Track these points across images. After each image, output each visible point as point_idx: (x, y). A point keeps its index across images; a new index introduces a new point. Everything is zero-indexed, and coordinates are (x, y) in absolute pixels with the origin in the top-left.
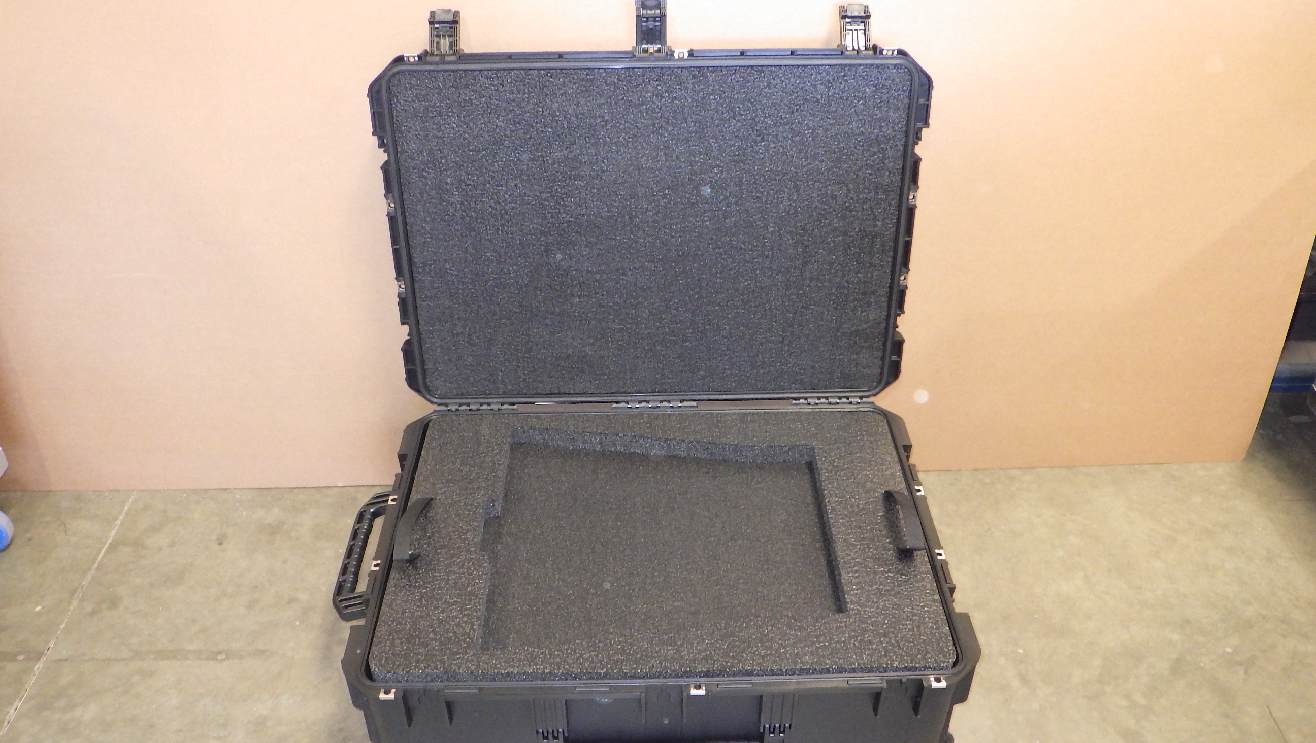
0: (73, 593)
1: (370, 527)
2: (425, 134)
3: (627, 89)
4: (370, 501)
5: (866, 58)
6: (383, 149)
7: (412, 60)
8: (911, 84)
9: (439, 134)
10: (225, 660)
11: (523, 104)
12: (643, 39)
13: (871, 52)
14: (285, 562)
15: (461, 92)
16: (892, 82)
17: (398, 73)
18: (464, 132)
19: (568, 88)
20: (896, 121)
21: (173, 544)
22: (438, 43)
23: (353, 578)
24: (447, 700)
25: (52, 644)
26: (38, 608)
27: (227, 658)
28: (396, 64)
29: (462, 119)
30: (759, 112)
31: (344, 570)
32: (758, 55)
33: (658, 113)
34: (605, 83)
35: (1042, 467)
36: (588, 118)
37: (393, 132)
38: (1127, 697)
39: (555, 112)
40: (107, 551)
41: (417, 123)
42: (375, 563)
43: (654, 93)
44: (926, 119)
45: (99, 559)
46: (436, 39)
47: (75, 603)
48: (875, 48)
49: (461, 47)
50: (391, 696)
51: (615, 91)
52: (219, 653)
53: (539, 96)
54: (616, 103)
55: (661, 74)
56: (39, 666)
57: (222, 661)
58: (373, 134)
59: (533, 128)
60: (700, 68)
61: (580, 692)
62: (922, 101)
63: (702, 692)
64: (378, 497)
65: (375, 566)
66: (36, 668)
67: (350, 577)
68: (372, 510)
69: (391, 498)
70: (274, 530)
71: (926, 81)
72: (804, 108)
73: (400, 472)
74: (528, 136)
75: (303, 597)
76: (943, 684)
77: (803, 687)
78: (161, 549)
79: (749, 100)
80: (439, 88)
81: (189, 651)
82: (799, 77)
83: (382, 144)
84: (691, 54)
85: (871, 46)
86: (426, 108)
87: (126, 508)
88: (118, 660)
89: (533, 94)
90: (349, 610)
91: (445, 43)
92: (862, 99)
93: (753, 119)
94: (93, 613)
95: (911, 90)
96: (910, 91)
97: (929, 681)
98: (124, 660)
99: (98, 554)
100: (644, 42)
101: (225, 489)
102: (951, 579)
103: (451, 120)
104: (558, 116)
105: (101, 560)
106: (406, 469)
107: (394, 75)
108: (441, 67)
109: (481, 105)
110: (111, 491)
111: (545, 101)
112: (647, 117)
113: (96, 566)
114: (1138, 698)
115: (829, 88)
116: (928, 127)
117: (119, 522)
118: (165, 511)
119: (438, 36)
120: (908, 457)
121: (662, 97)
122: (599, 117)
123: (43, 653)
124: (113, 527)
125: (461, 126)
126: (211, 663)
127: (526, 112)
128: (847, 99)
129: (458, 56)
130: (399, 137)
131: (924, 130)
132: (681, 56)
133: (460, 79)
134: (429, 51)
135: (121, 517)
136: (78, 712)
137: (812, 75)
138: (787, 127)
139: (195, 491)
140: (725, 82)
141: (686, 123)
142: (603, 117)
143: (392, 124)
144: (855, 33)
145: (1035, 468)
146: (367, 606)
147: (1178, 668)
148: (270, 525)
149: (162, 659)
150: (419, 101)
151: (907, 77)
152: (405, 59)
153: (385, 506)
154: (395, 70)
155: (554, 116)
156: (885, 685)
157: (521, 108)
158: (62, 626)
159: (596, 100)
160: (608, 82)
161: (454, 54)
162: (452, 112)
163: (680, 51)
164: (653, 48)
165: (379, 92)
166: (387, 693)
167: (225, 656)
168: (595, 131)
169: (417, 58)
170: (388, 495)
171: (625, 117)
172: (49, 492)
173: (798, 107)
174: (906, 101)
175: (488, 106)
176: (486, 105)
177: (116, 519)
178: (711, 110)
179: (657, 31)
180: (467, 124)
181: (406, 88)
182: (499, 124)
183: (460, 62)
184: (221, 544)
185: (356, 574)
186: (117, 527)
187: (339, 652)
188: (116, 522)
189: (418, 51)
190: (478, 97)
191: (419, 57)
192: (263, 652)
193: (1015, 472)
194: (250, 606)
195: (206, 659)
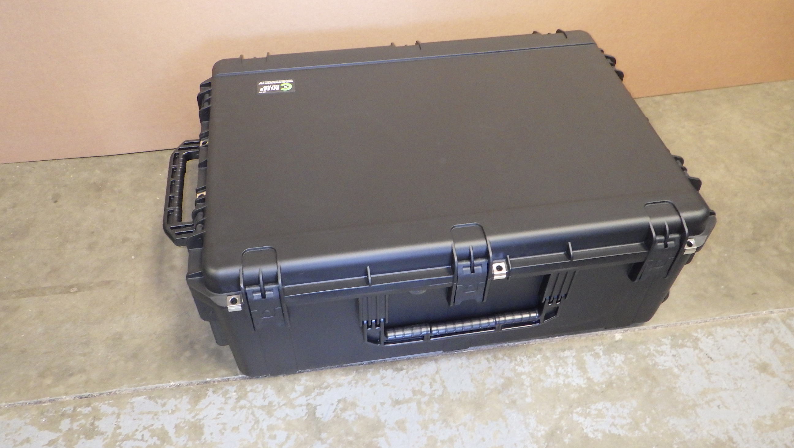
1: (184, 168)
4: (180, 146)
10: (77, 292)
14: (113, 211)
21: (14, 206)
23: (178, 207)
27: (79, 290)
35: (677, 93)
38: (776, 248)
52: (71, 287)
57: (75, 293)
64: (185, 144)
68: (184, 154)
69: (201, 142)
70: (99, 188)
75: (135, 236)
81: (45, 288)
90: (180, 238)
114: (784, 248)
126: (66, 295)
148: (95, 183)
149: (23, 297)
153: (196, 151)
167: (76, 289)
170: (198, 143)
184: (56, 202)
192: (108, 282)
193: (658, 99)
194: (91, 247)
195: (60, 293)
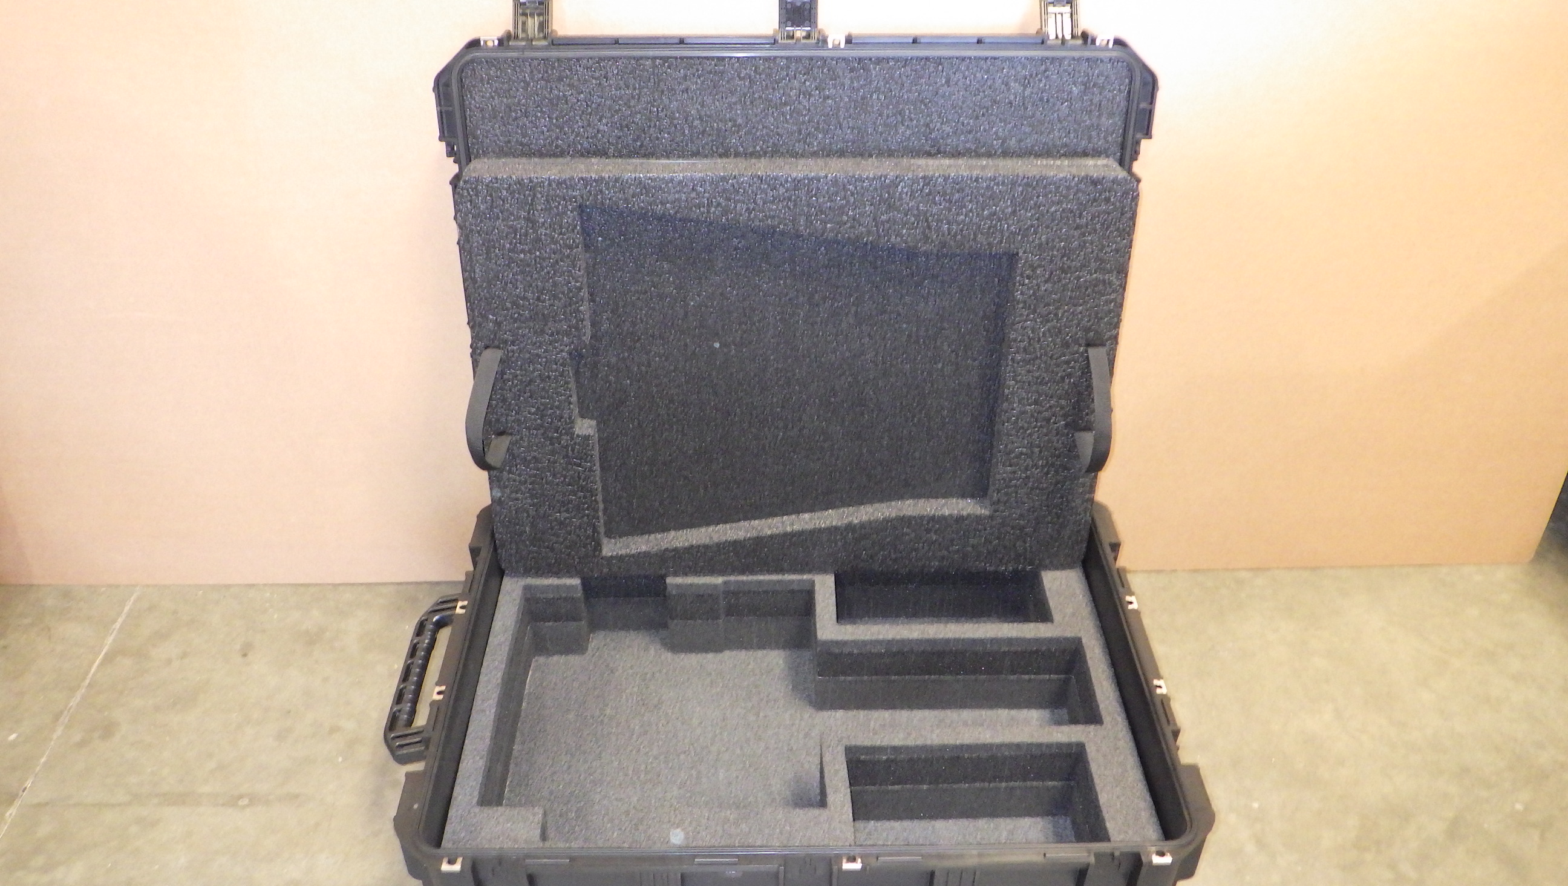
0: (57, 717)
1: (433, 641)
2: (506, 139)
3: (767, 85)
4: (432, 607)
5: (1074, 48)
6: (452, 159)
7: (490, 44)
8: (1131, 82)
9: (525, 140)
10: (247, 806)
11: (632, 104)
12: (788, 19)
13: (1080, 42)
14: (326, 679)
15: (554, 86)
16: (1105, 79)
17: (472, 61)
18: (557, 138)
19: (691, 83)
20: (1111, 130)
21: (184, 655)
22: (524, 23)
23: (411, 707)
24: (529, 872)
25: (28, 784)
26: (13, 737)
27: (251, 803)
28: (469, 49)
29: (554, 121)
30: (935, 116)
31: (399, 697)
32: (936, 42)
33: (805, 115)
34: (739, 76)
35: (1278, 569)
36: (715, 122)
37: (466, 137)
38: (1392, 867)
39: (673, 113)
40: (102, 664)
41: (497, 126)
42: (438, 689)
43: (800, 90)
44: (1148, 127)
45: (90, 675)
46: (521, 19)
47: (59, 731)
48: (1085, 36)
49: (554, 28)
50: (457, 867)
51: (751, 87)
52: (241, 797)
53: (653, 93)
54: (752, 102)
55: (810, 65)
56: (12, 812)
57: (244, 807)
58: (440, 139)
59: (645, 134)
60: (860, 60)
61: (700, 864)
62: (1143, 105)
63: (857, 866)
65: (439, 693)
66: (8, 814)
67: (407, 707)
68: (436, 618)
69: (460, 604)
70: (312, 639)
71: (1150, 80)
72: (993, 111)
73: (472, 569)
74: (639, 144)
75: (349, 726)
76: (1167, 860)
77: (986, 860)
78: (169, 662)
79: (922, 101)
80: (525, 81)
81: (202, 794)
82: (987, 72)
83: (451, 153)
84: (849, 40)
85: (1080, 34)
86: (509, 107)
87: (127, 609)
88: (113, 806)
89: (645, 90)
90: (404, 751)
91: (533, 23)
92: (1067, 101)
93: (927, 125)
94: (82, 744)
95: (1130, 89)
96: (1129, 92)
97: (1149, 855)
98: (120, 805)
99: (90, 667)
100: (789, 23)
101: (254, 585)
102: (1174, 720)
103: (540, 123)
104: (677, 119)
105: (94, 675)
106: (480, 566)
107: (467, 63)
108: (528, 54)
109: (579, 103)
110: (110, 586)
111: (661, 99)
112: (791, 121)
113: (87, 681)
114: (1406, 869)
115: (1025, 87)
116: (1151, 138)
117: (117, 625)
118: (175, 612)
119: (524, 14)
120: (1116, 559)
121: (810, 95)
122: (730, 121)
123: (17, 795)
124: (110, 632)
125: (552, 130)
126: (230, 810)
127: (636, 113)
128: (1048, 101)
129: (550, 40)
130: (473, 144)
131: (1144, 143)
132: (837, 43)
133: (552, 70)
134: (513, 33)
135: (120, 620)
136: (59, 873)
137: (1004, 69)
138: (970, 136)
139: (216, 588)
140: (892, 78)
141: (841, 128)
142: (735, 121)
143: (465, 126)
144: (1059, 17)
145: (1268, 569)
146: (427, 747)
147: (1455, 831)
148: (307, 632)
149: (168, 805)
150: (499, 96)
151: (1125, 73)
152: (482, 43)
153: (452, 615)
154: (468, 57)
155: (672, 118)
156: (1092, 860)
157: (629, 107)
158: (43, 760)
159: (726, 98)
160: (742, 75)
161: (545, 38)
162: (541, 111)
163: (836, 37)
164: (800, 33)
165: (447, 85)
166: (451, 862)
167: (247, 801)
168: (725, 138)
169: (496, 42)
170: (456, 600)
171: (763, 120)
172: (32, 586)
173: (985, 110)
174: (1123, 104)
175: (587, 105)
176: (585, 104)
177: (114, 621)
178: (873, 112)
179: (806, 10)
180: (561, 129)
181: (482, 80)
182: (601, 128)
183: (552, 47)
184: (245, 655)
185: (415, 702)
186: (115, 632)
187: (393, 800)
188: (114, 626)
189: (500, 33)
190: (574, 92)
191: (501, 41)
192: (297, 796)
193: (1244, 575)
194: (281, 736)
195: (223, 805)
